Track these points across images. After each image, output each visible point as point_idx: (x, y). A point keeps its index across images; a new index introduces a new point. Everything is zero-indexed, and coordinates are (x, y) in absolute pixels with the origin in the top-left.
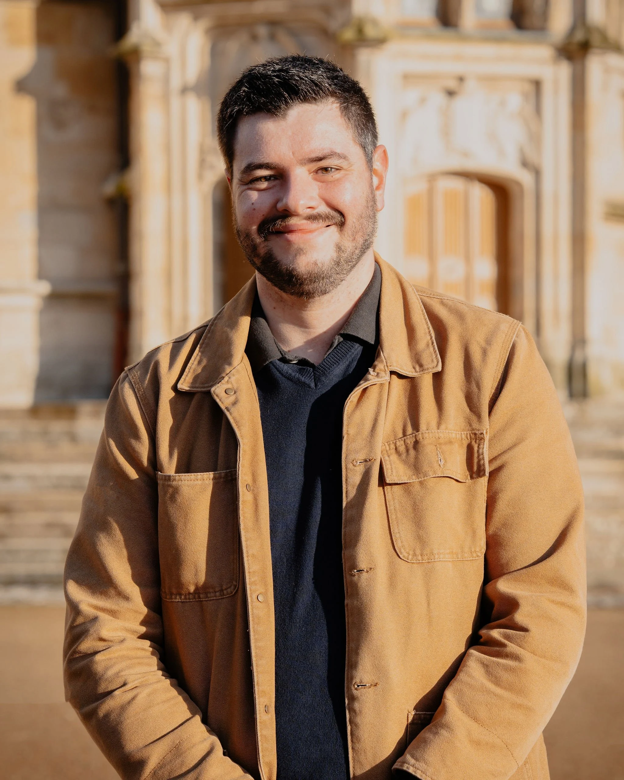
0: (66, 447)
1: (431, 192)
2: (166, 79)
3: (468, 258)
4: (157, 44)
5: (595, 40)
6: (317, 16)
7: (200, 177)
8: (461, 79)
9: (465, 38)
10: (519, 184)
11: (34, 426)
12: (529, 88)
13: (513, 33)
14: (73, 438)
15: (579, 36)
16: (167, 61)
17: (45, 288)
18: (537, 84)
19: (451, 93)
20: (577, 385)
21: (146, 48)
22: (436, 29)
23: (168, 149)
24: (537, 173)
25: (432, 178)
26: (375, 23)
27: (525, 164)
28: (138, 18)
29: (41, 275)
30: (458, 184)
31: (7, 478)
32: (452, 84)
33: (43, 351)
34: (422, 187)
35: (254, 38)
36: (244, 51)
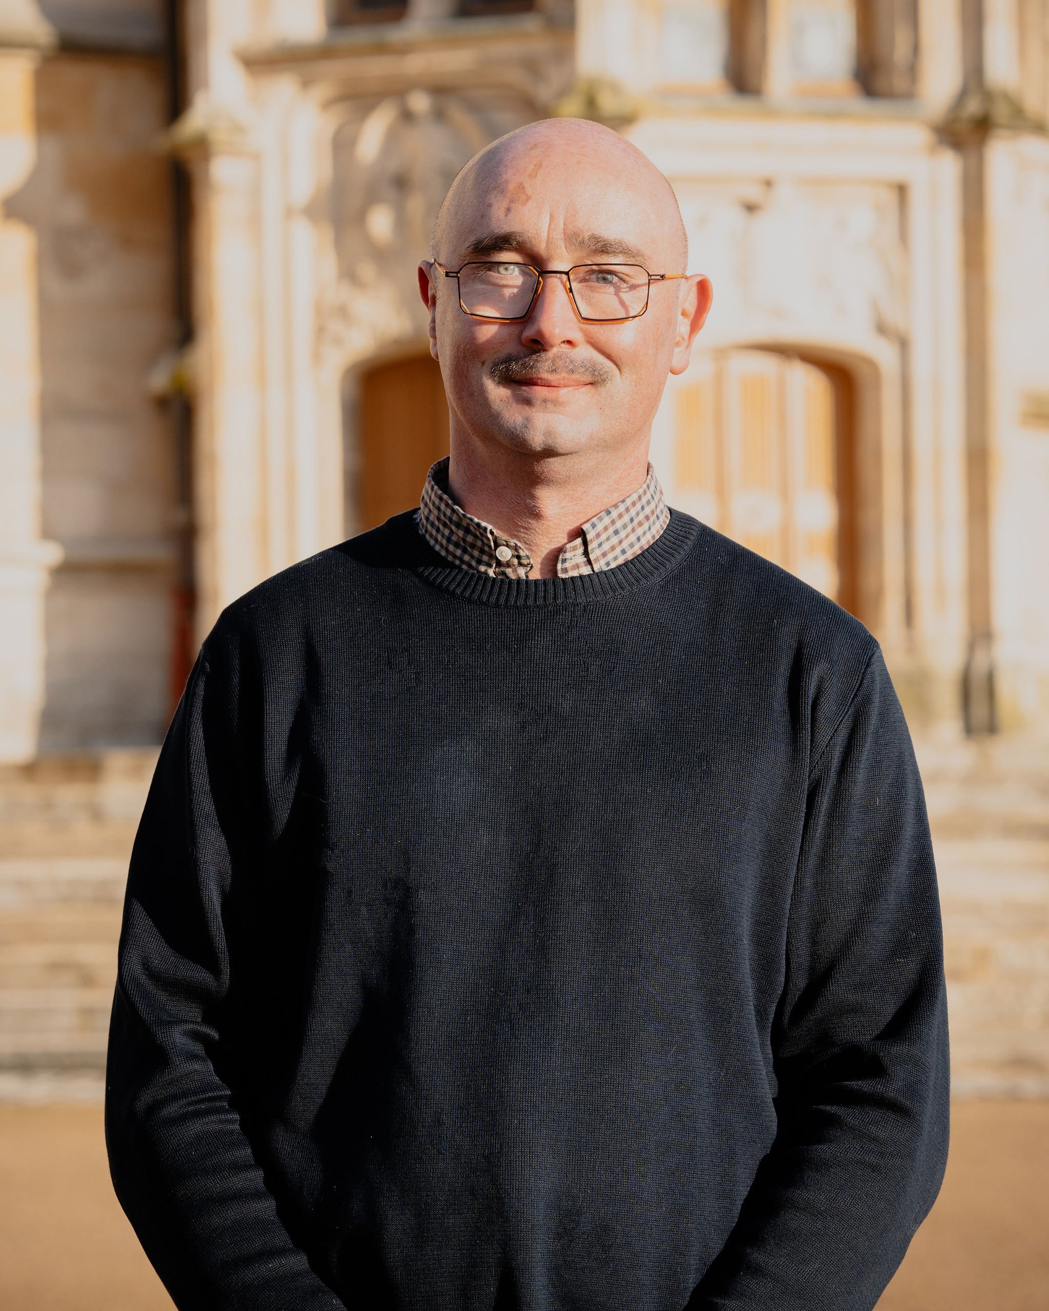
0: (83, 830)
1: (719, 379)
2: (256, 190)
3: (785, 493)
4: (239, 129)
5: (1001, 112)
6: (516, 77)
7: (317, 357)
8: (768, 183)
9: (773, 113)
10: (872, 365)
11: (29, 793)
12: (889, 198)
13: (859, 104)
14: (97, 815)
15: (973, 107)
16: (256, 158)
17: (53, 554)
18: (902, 190)
19: (751, 208)
20: (979, 712)
21: (220, 136)
22: (725, 98)
24: (904, 344)
25: (721, 354)
26: (615, 88)
27: (882, 329)
28: (205, 84)
29: (48, 533)
30: (768, 365)
32: (754, 193)
33: (50, 664)
34: (703, 370)
35: (407, 116)
36: (391, 139)
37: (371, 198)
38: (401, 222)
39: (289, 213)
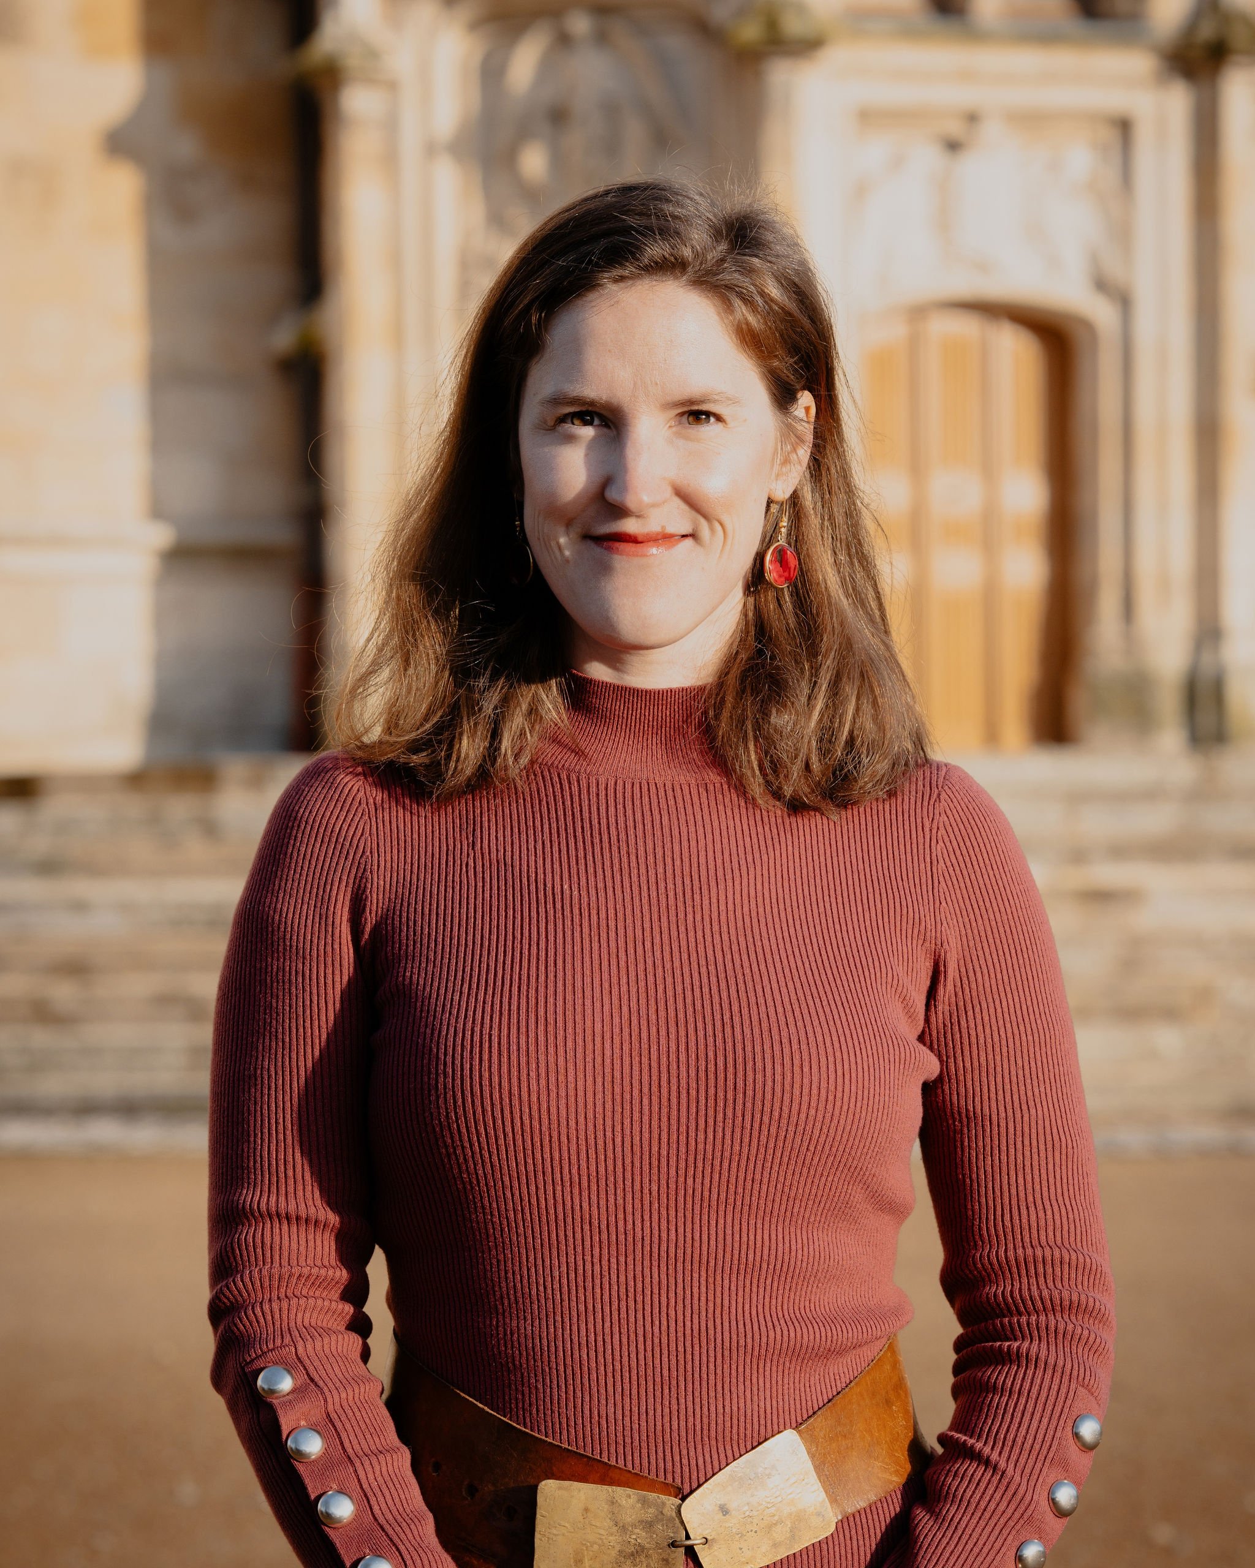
0: (195, 848)
1: (914, 343)
2: (391, 125)
3: (989, 472)
4: (373, 54)
5: (1239, 38)
8: (972, 118)
9: (975, 35)
10: (1088, 326)
11: (134, 806)
12: (1109, 135)
14: (210, 829)
15: (1207, 32)
16: (392, 86)
17: (161, 536)
18: (1124, 127)
19: (953, 146)
20: (1206, 718)
21: (353, 61)
22: (925, 19)
23: (395, 260)
24: (1124, 301)
25: (918, 312)
26: (800, 9)
27: (1102, 285)
29: (157, 512)
30: (968, 327)
31: (80, 907)
32: (954, 128)
33: (163, 662)
34: (897, 332)
35: (564, 41)
36: (546, 68)
37: (523, 134)
38: (558, 161)
39: (431, 150)
